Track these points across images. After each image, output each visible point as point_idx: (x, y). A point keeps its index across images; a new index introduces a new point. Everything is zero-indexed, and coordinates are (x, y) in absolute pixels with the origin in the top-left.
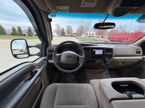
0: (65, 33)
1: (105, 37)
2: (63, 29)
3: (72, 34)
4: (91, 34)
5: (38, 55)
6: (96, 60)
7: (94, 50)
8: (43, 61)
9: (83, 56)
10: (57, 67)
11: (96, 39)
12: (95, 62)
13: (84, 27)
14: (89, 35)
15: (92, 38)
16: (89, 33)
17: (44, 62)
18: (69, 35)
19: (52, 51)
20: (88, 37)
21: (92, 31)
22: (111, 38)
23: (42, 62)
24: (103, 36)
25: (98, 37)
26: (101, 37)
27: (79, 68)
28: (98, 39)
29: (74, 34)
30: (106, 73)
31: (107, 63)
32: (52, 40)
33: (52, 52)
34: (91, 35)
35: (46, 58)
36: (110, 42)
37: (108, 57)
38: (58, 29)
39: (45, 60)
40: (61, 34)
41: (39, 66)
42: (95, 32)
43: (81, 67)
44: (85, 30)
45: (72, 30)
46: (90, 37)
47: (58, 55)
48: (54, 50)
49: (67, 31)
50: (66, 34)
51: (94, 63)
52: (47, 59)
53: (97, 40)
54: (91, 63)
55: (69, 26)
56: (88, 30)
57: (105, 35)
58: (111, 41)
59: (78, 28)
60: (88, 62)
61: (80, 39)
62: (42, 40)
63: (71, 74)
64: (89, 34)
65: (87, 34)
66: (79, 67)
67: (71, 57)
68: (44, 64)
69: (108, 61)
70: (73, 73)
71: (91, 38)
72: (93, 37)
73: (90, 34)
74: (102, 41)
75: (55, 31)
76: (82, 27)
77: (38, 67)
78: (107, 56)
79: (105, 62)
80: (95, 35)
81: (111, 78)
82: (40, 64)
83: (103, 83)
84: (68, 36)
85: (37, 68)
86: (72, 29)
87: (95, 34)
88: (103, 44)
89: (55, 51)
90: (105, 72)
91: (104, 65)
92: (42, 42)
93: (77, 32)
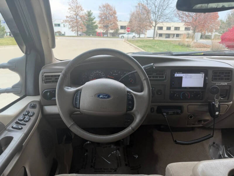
0: (96, 27)
1: (213, 37)
2: (89, 14)
3: (117, 30)
4: (173, 29)
5: (14, 90)
6: (185, 105)
7: (177, 75)
8: (28, 109)
9: (145, 93)
10: (69, 125)
11: (186, 44)
12: (182, 112)
13: (151, 8)
14: (164, 31)
15: (175, 39)
16: (165, 25)
17: (32, 110)
18: (106, 33)
19: (53, 79)
20: (164, 36)
21: (176, 19)
22: (230, 40)
23: (25, 113)
24: (207, 34)
25: (193, 37)
26: (201, 37)
27: (133, 129)
28: (192, 44)
29: (122, 27)
30: (214, 143)
31: (217, 113)
32: (54, 46)
33: (53, 82)
34: (172, 31)
35: (37, 98)
36: (227, 50)
37: (221, 95)
38: (77, 15)
39: (34, 107)
40: (85, 29)
41: (17, 123)
42: (183, 21)
43: (138, 124)
44: (152, 17)
45: (115, 18)
46: (168, 36)
47: (72, 90)
48: (59, 76)
49: (102, 21)
50: (99, 30)
51: (177, 113)
52: (40, 102)
53: (188, 46)
54: (171, 112)
55: (107, 7)
56: (161, 15)
57: (211, 31)
58: (229, 47)
59: (134, 10)
60: (160, 110)
61: (141, 44)
62: (25, 47)
63: (112, 146)
64: (165, 28)
65: (161, 28)
66: (134, 125)
67: (109, 97)
68: (33, 119)
69: (219, 105)
70: (117, 143)
71: (171, 39)
72: (178, 35)
73: (169, 28)
74: (205, 47)
75: (66, 21)
76: (144, 8)
77: (14, 126)
78: (215, 91)
79: (212, 110)
80: (182, 31)
81: (230, 157)
82: (21, 117)
83: (203, 171)
84: (104, 34)
85: (9, 131)
86: (115, 13)
87: (182, 28)
88: (205, 57)
89: (63, 79)
90: (211, 141)
91: (208, 117)
92: (26, 53)
93: (131, 22)
